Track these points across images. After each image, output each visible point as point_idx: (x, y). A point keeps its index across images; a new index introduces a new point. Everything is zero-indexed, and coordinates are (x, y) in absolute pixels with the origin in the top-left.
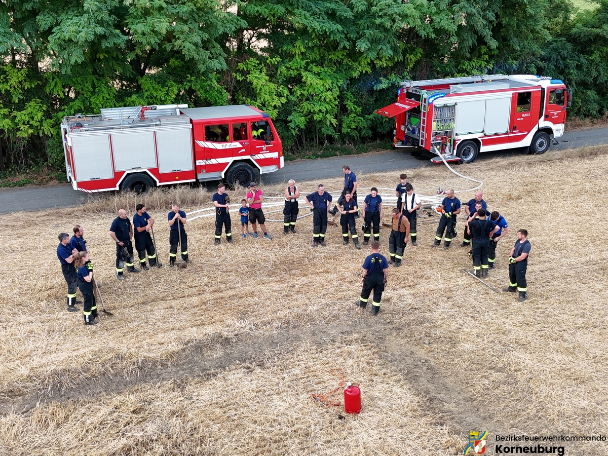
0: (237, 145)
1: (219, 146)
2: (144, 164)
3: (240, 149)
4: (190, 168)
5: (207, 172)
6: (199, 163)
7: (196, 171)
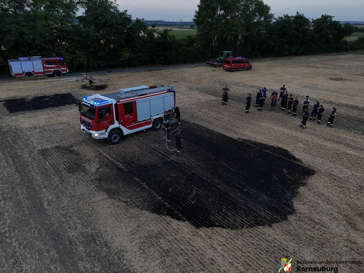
1: (50, 66)
2: (31, 70)
3: (56, 67)
4: (43, 71)
5: (47, 72)
6: (45, 70)
7: (44, 72)
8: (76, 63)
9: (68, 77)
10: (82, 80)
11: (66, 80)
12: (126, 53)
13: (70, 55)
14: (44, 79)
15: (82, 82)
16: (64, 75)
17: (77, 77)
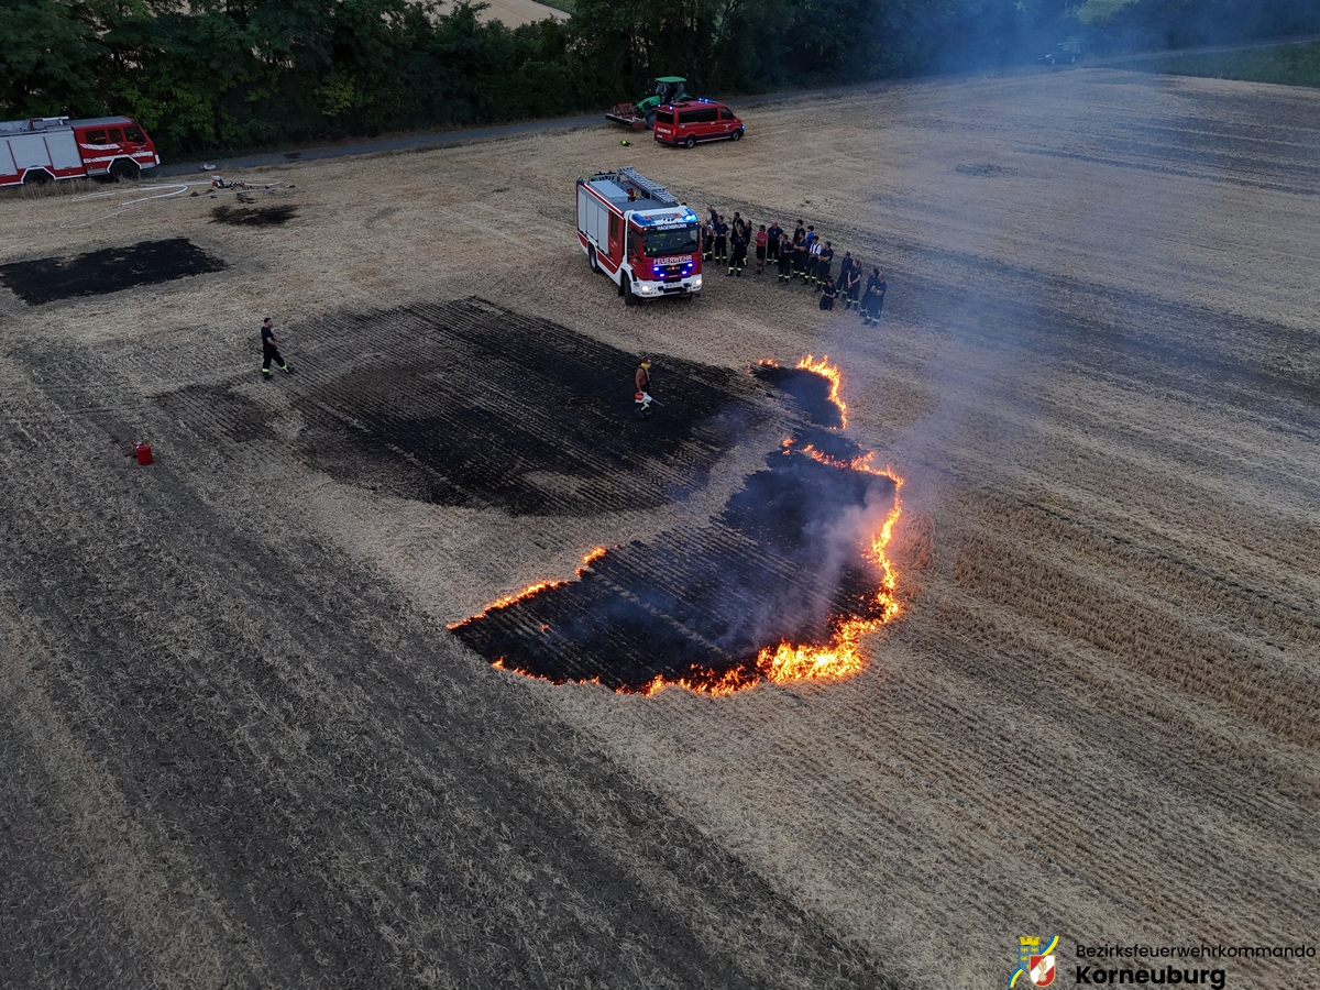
0: (116, 146)
1: (100, 148)
3: (118, 149)
4: (79, 165)
5: (94, 168)
6: (85, 161)
7: (85, 168)
8: (177, 129)
9: (163, 182)
10: (211, 191)
11: (159, 192)
12: (341, 90)
13: (156, 103)
14: (86, 190)
15: (212, 197)
16: (147, 174)
17: (189, 180)
